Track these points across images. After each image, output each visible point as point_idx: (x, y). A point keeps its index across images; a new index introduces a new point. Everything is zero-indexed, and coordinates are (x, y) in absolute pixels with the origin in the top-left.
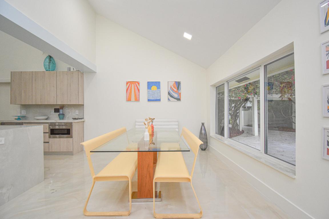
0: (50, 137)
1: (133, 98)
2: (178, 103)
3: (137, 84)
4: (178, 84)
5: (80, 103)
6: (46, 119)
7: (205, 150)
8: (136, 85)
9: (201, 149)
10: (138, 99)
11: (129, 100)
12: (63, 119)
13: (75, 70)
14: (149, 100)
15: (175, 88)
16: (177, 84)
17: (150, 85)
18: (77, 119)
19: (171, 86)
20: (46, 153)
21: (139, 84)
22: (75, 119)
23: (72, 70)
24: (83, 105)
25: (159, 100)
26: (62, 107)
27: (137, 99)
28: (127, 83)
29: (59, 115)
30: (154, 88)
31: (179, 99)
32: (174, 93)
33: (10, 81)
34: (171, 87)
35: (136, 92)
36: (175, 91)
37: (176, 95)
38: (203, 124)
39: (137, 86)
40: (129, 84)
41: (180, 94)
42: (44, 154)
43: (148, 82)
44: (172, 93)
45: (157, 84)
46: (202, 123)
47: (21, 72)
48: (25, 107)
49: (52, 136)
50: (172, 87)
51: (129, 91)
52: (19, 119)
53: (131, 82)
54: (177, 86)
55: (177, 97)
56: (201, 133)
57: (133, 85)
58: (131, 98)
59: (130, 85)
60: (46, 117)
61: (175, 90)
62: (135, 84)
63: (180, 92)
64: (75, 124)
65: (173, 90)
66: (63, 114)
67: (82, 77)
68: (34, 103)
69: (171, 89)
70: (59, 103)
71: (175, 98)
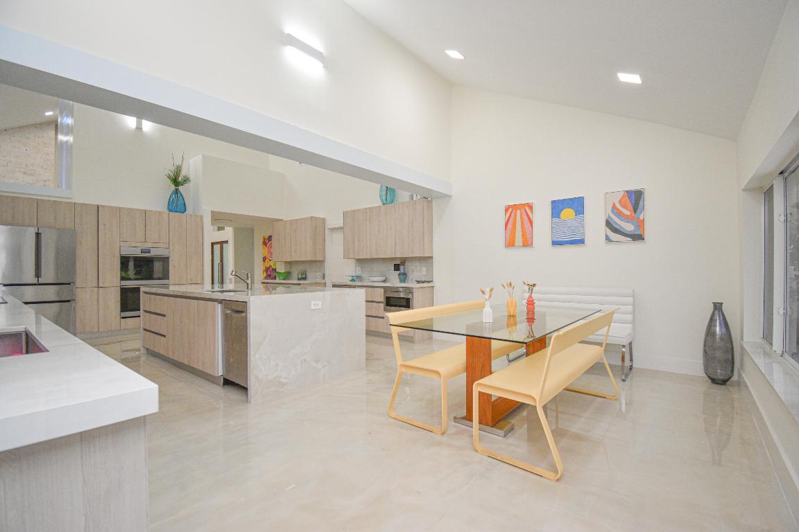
0: (386, 310)
1: (519, 240)
2: (637, 246)
3: (527, 208)
4: (636, 198)
5: (427, 255)
6: (384, 281)
7: (724, 382)
8: (526, 211)
9: (710, 381)
10: (529, 242)
11: (510, 244)
12: (404, 282)
13: (419, 197)
14: (555, 243)
15: (627, 209)
16: (633, 196)
17: (557, 207)
18: (423, 282)
19: (614, 204)
20: (369, 333)
21: (531, 207)
22: (418, 282)
23: (415, 198)
24: (432, 257)
25: (582, 242)
26: (404, 261)
27: (527, 243)
28: (506, 210)
29: (399, 275)
30: (568, 213)
31: (638, 237)
32: (622, 220)
33: (342, 226)
34: (614, 207)
35: (526, 226)
36: (627, 217)
37: (629, 227)
38: (718, 307)
39: (527, 214)
40: (511, 210)
41: (641, 224)
42: (367, 334)
43: (553, 202)
44: (616, 223)
45: (577, 204)
46: (715, 304)
47: (354, 211)
48: (360, 261)
49: (389, 307)
50: (618, 206)
51: (510, 225)
52: (353, 280)
53: (515, 207)
54: (633, 201)
55: (631, 231)
56: (710, 332)
57: (518, 212)
58: (514, 241)
59: (513, 214)
60: (383, 278)
61: (628, 213)
62: (523, 211)
63: (641, 219)
64: (416, 290)
65: (619, 214)
66: (405, 274)
67: (430, 208)
68: (368, 257)
69: (612, 212)
70: (398, 255)
71: (626, 235)
